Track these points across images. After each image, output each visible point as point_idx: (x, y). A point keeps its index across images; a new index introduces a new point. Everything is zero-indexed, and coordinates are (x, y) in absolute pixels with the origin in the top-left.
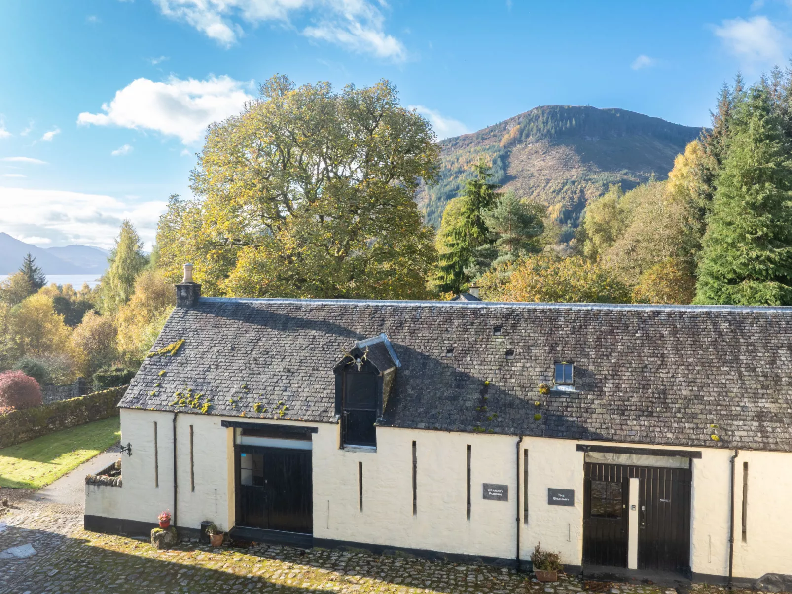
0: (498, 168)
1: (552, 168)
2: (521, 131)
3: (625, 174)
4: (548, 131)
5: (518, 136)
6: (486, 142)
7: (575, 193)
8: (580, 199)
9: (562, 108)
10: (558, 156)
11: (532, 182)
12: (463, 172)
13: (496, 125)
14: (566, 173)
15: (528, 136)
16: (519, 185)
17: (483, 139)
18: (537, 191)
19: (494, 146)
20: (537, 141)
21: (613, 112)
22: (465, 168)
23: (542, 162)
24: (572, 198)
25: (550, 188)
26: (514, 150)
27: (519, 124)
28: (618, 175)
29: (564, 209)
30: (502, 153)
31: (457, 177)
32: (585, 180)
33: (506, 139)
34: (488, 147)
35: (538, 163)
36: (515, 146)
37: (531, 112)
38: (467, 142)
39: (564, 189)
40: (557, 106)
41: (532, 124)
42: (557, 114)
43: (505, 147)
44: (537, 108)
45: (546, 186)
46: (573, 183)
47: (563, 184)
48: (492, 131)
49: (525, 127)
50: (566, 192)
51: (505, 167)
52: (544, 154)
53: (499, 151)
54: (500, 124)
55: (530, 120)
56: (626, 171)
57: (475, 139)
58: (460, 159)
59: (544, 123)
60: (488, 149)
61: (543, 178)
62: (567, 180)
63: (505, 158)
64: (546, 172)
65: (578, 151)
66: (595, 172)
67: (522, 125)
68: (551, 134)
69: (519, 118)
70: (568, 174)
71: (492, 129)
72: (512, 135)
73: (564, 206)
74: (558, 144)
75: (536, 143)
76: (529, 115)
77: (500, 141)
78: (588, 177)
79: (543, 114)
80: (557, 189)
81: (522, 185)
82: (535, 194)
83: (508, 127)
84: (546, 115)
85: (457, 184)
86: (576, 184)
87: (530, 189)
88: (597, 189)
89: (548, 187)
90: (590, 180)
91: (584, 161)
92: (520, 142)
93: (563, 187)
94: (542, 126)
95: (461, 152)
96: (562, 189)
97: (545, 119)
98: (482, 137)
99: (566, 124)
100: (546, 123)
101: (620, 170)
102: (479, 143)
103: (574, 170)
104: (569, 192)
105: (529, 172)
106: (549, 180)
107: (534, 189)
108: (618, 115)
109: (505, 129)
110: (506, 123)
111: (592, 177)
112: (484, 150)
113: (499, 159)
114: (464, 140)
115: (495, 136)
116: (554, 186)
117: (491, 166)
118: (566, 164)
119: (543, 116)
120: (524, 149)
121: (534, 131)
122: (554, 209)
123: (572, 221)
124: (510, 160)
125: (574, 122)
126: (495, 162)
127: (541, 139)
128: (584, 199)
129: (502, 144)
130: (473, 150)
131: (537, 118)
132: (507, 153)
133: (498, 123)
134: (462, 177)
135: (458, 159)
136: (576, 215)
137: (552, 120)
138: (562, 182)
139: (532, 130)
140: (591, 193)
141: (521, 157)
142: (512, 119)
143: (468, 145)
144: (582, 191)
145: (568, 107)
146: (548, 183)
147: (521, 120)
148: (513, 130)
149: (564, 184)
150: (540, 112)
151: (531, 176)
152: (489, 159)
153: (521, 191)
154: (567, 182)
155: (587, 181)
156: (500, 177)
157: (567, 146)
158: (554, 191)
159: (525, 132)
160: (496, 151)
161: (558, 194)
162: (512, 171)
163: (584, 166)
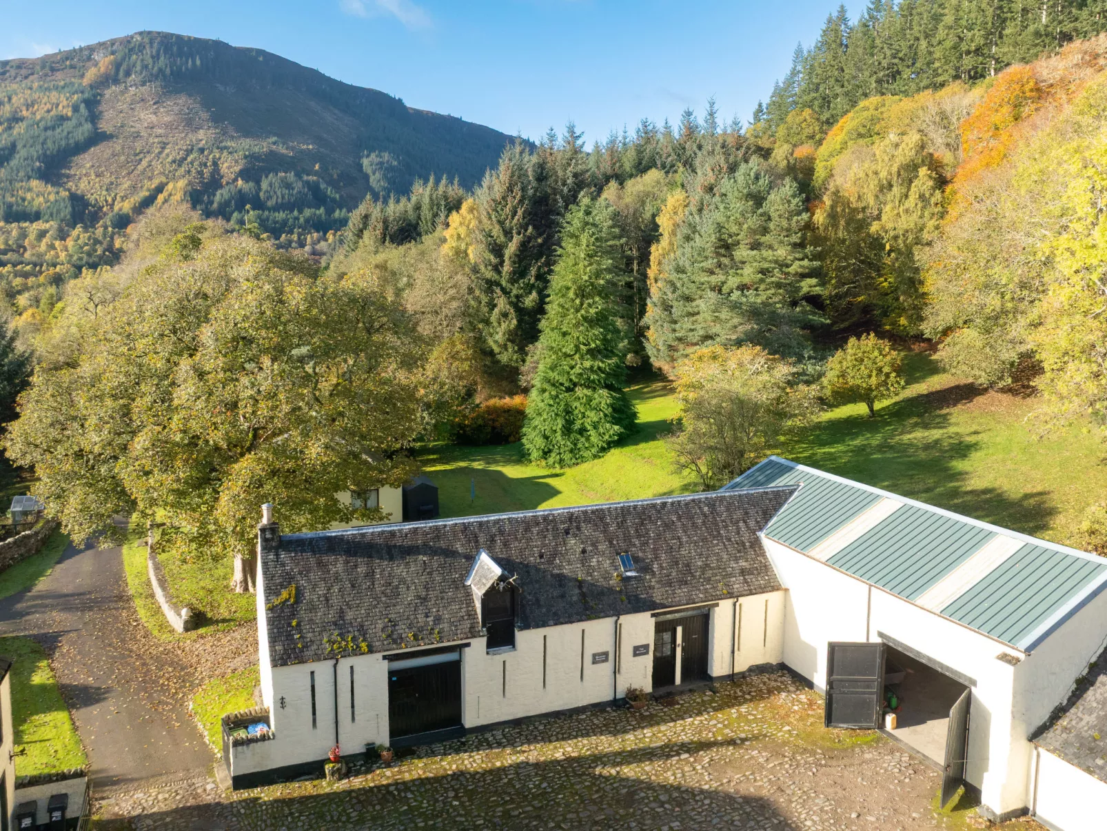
0: (83, 120)
1: (168, 126)
2: (118, 66)
3: (274, 143)
4: (160, 70)
5: (113, 72)
6: (59, 75)
7: (205, 165)
8: (212, 175)
9: (179, 37)
10: (176, 109)
11: (138, 145)
12: (22, 119)
13: (75, 50)
14: (190, 135)
15: (128, 74)
16: (118, 148)
17: (53, 70)
18: (147, 160)
19: (72, 84)
20: (143, 84)
21: (254, 54)
22: (25, 113)
23: (153, 118)
24: (200, 173)
25: (168, 155)
26: (108, 93)
27: (113, 53)
28: (265, 144)
29: (189, 188)
30: (86, 95)
31: (10, 128)
32: (218, 148)
33: (91, 74)
34: (62, 83)
35: (147, 116)
36: (109, 87)
37: (132, 37)
38: (24, 72)
39: (189, 159)
40: (172, 35)
41: (134, 57)
42: (172, 45)
43: (91, 87)
44: (141, 33)
45: (160, 153)
46: (202, 150)
47: (187, 150)
48: (67, 59)
49: (123, 59)
50: (192, 163)
51: (94, 118)
52: (154, 104)
53: (82, 92)
54: (81, 49)
55: (131, 50)
56: (274, 139)
57: (38, 68)
58: (14, 99)
59: (152, 57)
60: (63, 88)
61: (156, 140)
62: (193, 146)
63: (92, 105)
64: (160, 131)
65: (206, 105)
66: (232, 138)
67: (119, 56)
68: (164, 76)
69: (113, 44)
70: (192, 137)
71: (69, 55)
72: (102, 69)
73: (190, 183)
74: (177, 92)
75: (142, 85)
76: (129, 42)
77: (82, 76)
78: (223, 144)
79: (151, 43)
80: (178, 158)
81: (123, 148)
82: (144, 163)
83: (96, 56)
84: (155, 45)
85: (12, 139)
86: (206, 153)
87: (136, 155)
88: (236, 162)
89: (164, 155)
90: (226, 148)
91: (216, 120)
92: (116, 81)
93: (187, 155)
94: (150, 61)
95: (15, 86)
96: (186, 159)
97: (154, 51)
98: (51, 66)
99: (187, 62)
100: (155, 58)
101: (267, 137)
102: (46, 75)
103: (201, 131)
104: (196, 163)
105: (132, 130)
106: (164, 143)
107: (142, 155)
108: (261, 59)
109: (89, 59)
110: (91, 49)
111: (229, 144)
112: (56, 88)
113: (82, 106)
114: (19, 67)
115: (73, 67)
116: (172, 153)
117: (70, 114)
118: (190, 123)
119: (151, 47)
120: (122, 93)
121: (138, 68)
122: (174, 187)
123: (203, 206)
124: (100, 108)
125: (198, 62)
126: (76, 109)
127: (150, 81)
128: (219, 174)
129: (86, 81)
130: (36, 85)
131: (141, 47)
132: (95, 96)
133: (77, 47)
134: (19, 129)
135: (10, 99)
136: (209, 197)
137: (165, 54)
138: (185, 148)
139: (134, 66)
140: (229, 168)
141: (120, 106)
142: (101, 44)
143: (26, 77)
144: (215, 164)
145: (189, 38)
146: (163, 148)
147: (115, 48)
148: (104, 62)
149: (189, 152)
150: (146, 40)
151: (137, 136)
152: (65, 103)
153: (123, 158)
154: (192, 149)
155: (221, 149)
156: (86, 135)
157: (190, 95)
158: (174, 161)
159: (124, 67)
160: (76, 92)
161: (180, 166)
162: (105, 126)
163: (216, 128)
